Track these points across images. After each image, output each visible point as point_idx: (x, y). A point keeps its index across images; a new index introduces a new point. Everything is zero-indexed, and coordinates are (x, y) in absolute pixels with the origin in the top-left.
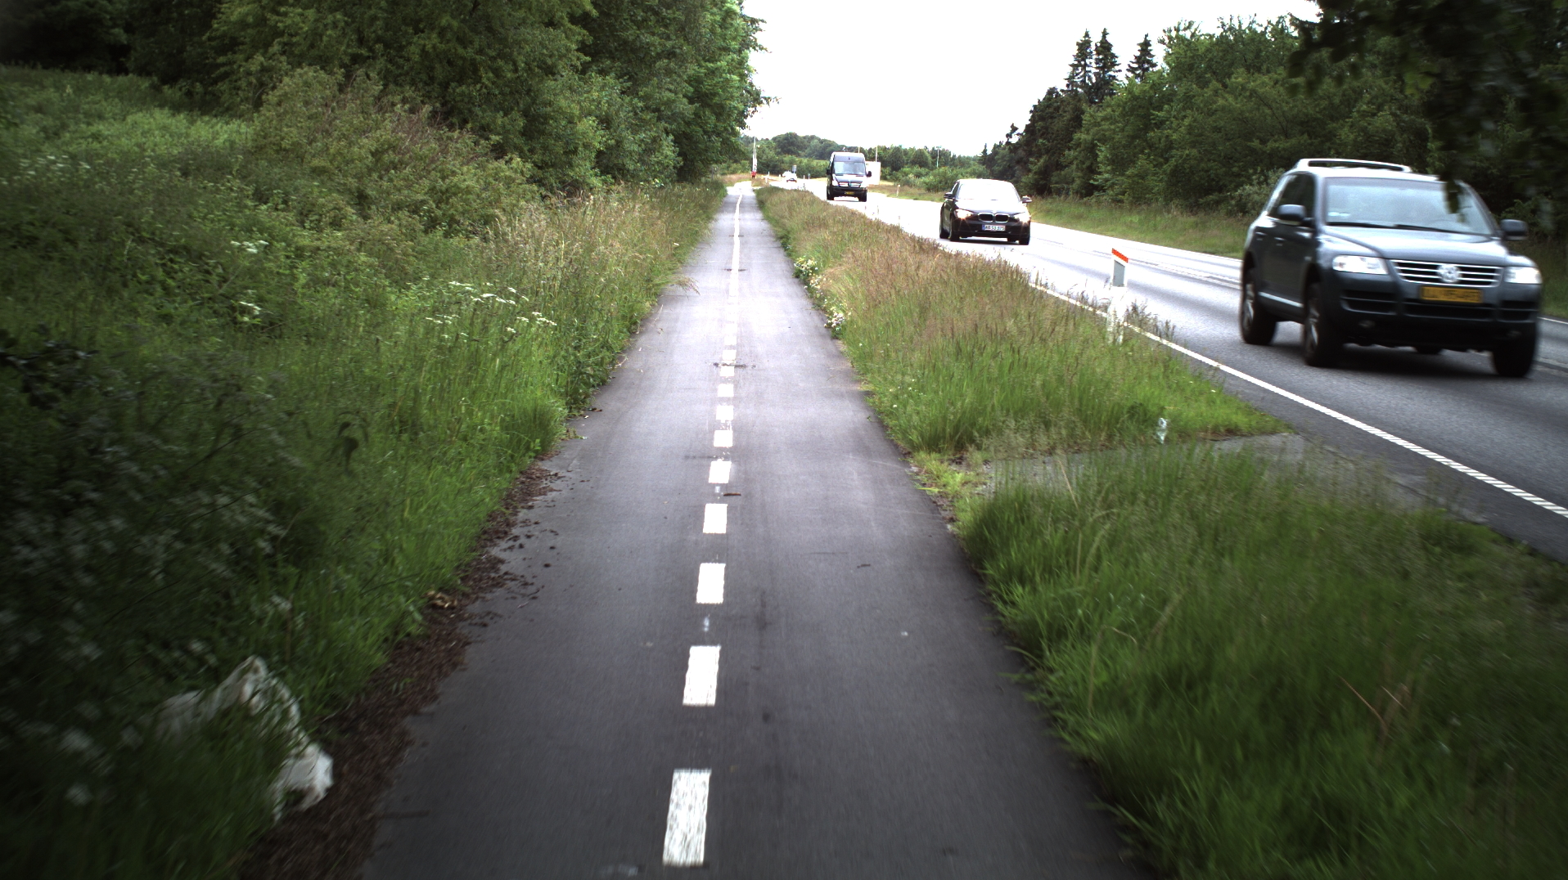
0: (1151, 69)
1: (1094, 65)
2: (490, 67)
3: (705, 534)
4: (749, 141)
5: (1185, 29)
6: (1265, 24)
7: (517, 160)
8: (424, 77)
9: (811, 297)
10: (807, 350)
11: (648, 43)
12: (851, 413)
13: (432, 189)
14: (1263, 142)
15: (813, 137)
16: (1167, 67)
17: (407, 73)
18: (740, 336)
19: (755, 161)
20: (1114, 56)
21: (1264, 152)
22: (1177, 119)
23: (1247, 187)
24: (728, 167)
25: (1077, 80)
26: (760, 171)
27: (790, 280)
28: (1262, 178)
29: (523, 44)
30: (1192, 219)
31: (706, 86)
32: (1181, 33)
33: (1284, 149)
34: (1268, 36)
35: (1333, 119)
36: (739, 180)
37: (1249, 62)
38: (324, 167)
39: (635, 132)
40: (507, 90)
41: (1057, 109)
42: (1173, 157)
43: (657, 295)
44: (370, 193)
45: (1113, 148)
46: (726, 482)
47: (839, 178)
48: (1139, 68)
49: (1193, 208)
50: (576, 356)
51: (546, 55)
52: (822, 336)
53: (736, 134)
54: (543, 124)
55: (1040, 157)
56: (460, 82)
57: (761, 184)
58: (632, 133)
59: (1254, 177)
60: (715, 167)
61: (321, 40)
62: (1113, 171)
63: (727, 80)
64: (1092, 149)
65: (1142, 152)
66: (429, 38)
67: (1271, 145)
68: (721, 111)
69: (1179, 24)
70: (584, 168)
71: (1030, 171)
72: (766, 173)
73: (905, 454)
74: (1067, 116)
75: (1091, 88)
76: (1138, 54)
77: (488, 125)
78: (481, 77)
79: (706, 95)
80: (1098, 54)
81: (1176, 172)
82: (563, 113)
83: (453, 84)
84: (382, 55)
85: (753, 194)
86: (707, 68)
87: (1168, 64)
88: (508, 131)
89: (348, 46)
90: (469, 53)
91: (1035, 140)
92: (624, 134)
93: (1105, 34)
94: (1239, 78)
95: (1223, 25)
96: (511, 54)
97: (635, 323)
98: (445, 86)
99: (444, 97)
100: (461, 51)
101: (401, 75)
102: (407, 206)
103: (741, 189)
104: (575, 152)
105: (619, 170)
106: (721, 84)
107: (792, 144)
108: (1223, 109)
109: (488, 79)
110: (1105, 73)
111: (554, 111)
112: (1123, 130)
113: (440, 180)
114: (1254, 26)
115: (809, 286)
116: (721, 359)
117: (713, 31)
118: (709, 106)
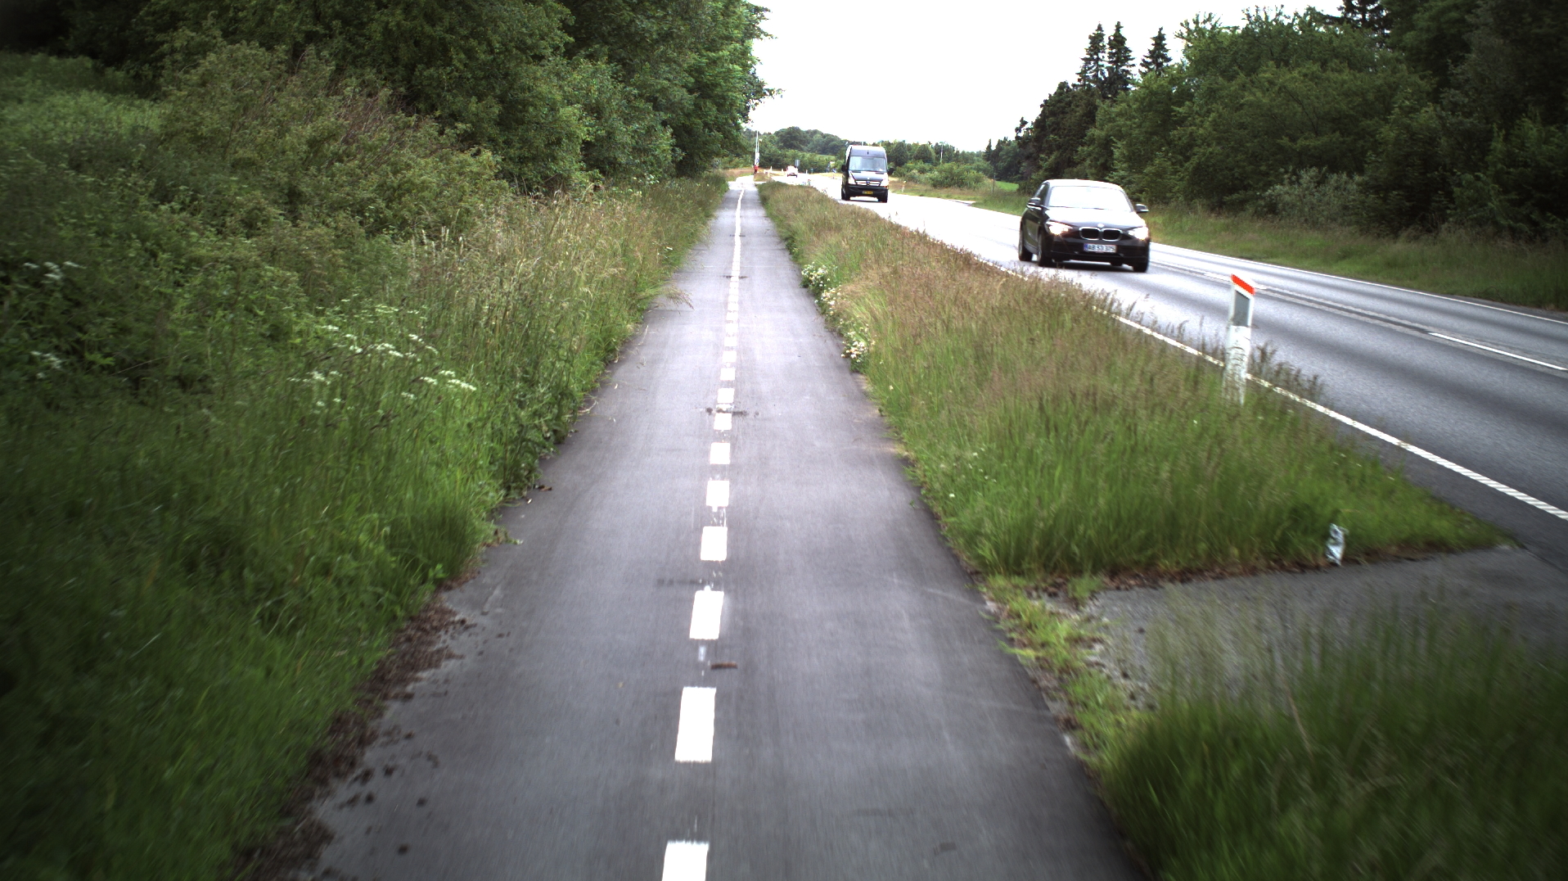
0: (1165, 64)
1: (1107, 59)
2: (461, 47)
3: (678, 764)
4: (752, 135)
5: (1205, 22)
6: (1292, 16)
7: (487, 155)
8: (387, 58)
9: (824, 313)
10: (822, 388)
11: (643, 29)
12: (887, 493)
13: (381, 186)
14: (1293, 139)
15: (815, 132)
16: (1187, 61)
17: (368, 54)
18: (739, 367)
19: (757, 155)
20: (1127, 50)
21: (1294, 150)
22: (1199, 115)
23: (1278, 187)
24: (730, 161)
25: (1090, 75)
26: (762, 166)
27: (797, 291)
28: (1294, 178)
29: (500, 23)
30: (1222, 221)
31: (707, 77)
32: (1201, 26)
33: (1315, 148)
34: (1296, 28)
35: (1365, 115)
36: (742, 174)
37: (1276, 55)
38: (249, 159)
39: (627, 121)
40: (481, 74)
41: (1069, 104)
42: (1195, 154)
43: (642, 311)
44: (304, 189)
45: (1130, 145)
46: (715, 636)
47: (857, 175)
48: (1153, 62)
49: (1218, 207)
50: (517, 417)
51: (525, 34)
52: (839, 367)
53: (738, 128)
54: (521, 112)
55: (1051, 153)
56: (428, 65)
57: (763, 179)
58: (624, 123)
59: (1286, 176)
60: (717, 160)
61: (272, 16)
62: (1130, 168)
63: (729, 71)
64: (1107, 145)
65: (1160, 150)
66: (393, 15)
67: (1301, 142)
68: (723, 103)
69: (1198, 16)
70: (570, 163)
71: (1040, 167)
72: (768, 168)
73: (973, 576)
74: (1080, 111)
75: (1103, 82)
76: (1152, 48)
77: (459, 112)
78: (451, 59)
79: (707, 86)
80: (1112, 48)
81: (1198, 169)
82: (542, 99)
83: (420, 67)
84: (341, 33)
85: (755, 189)
86: (709, 58)
87: (1188, 57)
88: (481, 120)
89: (302, 22)
90: (438, 31)
91: (1045, 135)
92: (616, 124)
93: (1118, 27)
94: (1267, 72)
95: (1249, 16)
96: (485, 33)
97: (613, 351)
98: (411, 68)
99: (409, 82)
100: (428, 29)
101: (361, 55)
102: (350, 206)
103: (743, 183)
104: (559, 142)
105: (610, 163)
106: (723, 75)
107: (795, 138)
108: (1251, 104)
109: (460, 61)
110: (1118, 67)
111: (533, 97)
112: (1139, 126)
113: (391, 175)
114: (1281, 18)
115: (819, 300)
116: (716, 403)
117: (714, 19)
118: (710, 97)
